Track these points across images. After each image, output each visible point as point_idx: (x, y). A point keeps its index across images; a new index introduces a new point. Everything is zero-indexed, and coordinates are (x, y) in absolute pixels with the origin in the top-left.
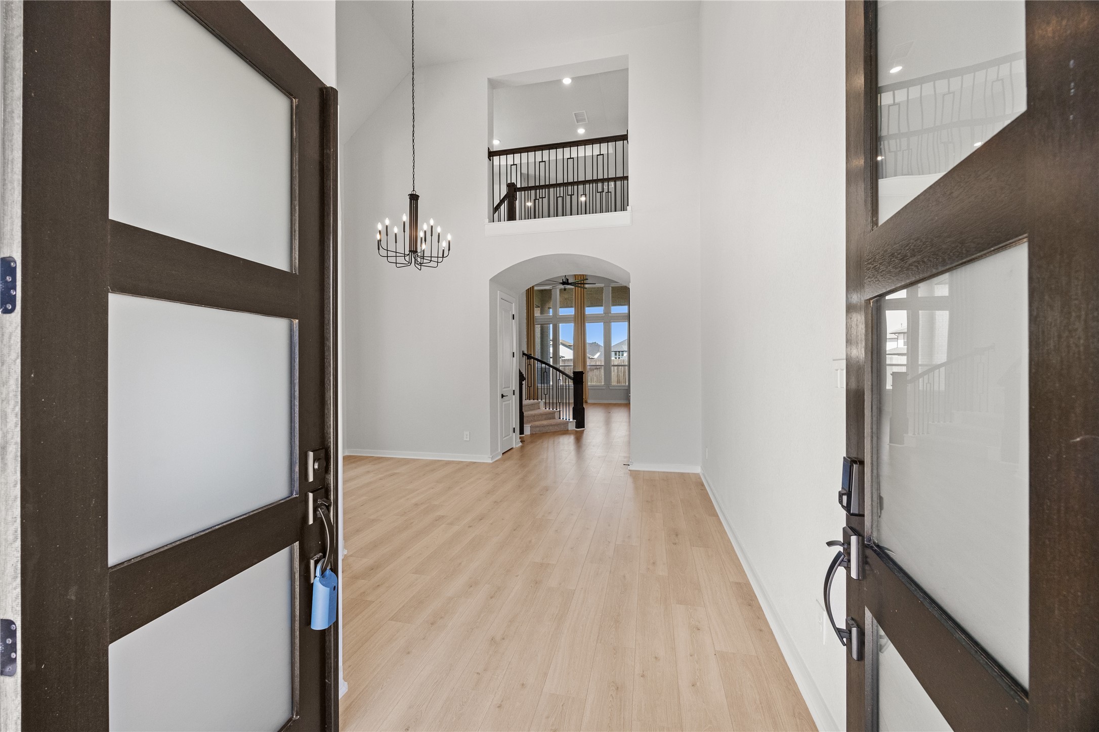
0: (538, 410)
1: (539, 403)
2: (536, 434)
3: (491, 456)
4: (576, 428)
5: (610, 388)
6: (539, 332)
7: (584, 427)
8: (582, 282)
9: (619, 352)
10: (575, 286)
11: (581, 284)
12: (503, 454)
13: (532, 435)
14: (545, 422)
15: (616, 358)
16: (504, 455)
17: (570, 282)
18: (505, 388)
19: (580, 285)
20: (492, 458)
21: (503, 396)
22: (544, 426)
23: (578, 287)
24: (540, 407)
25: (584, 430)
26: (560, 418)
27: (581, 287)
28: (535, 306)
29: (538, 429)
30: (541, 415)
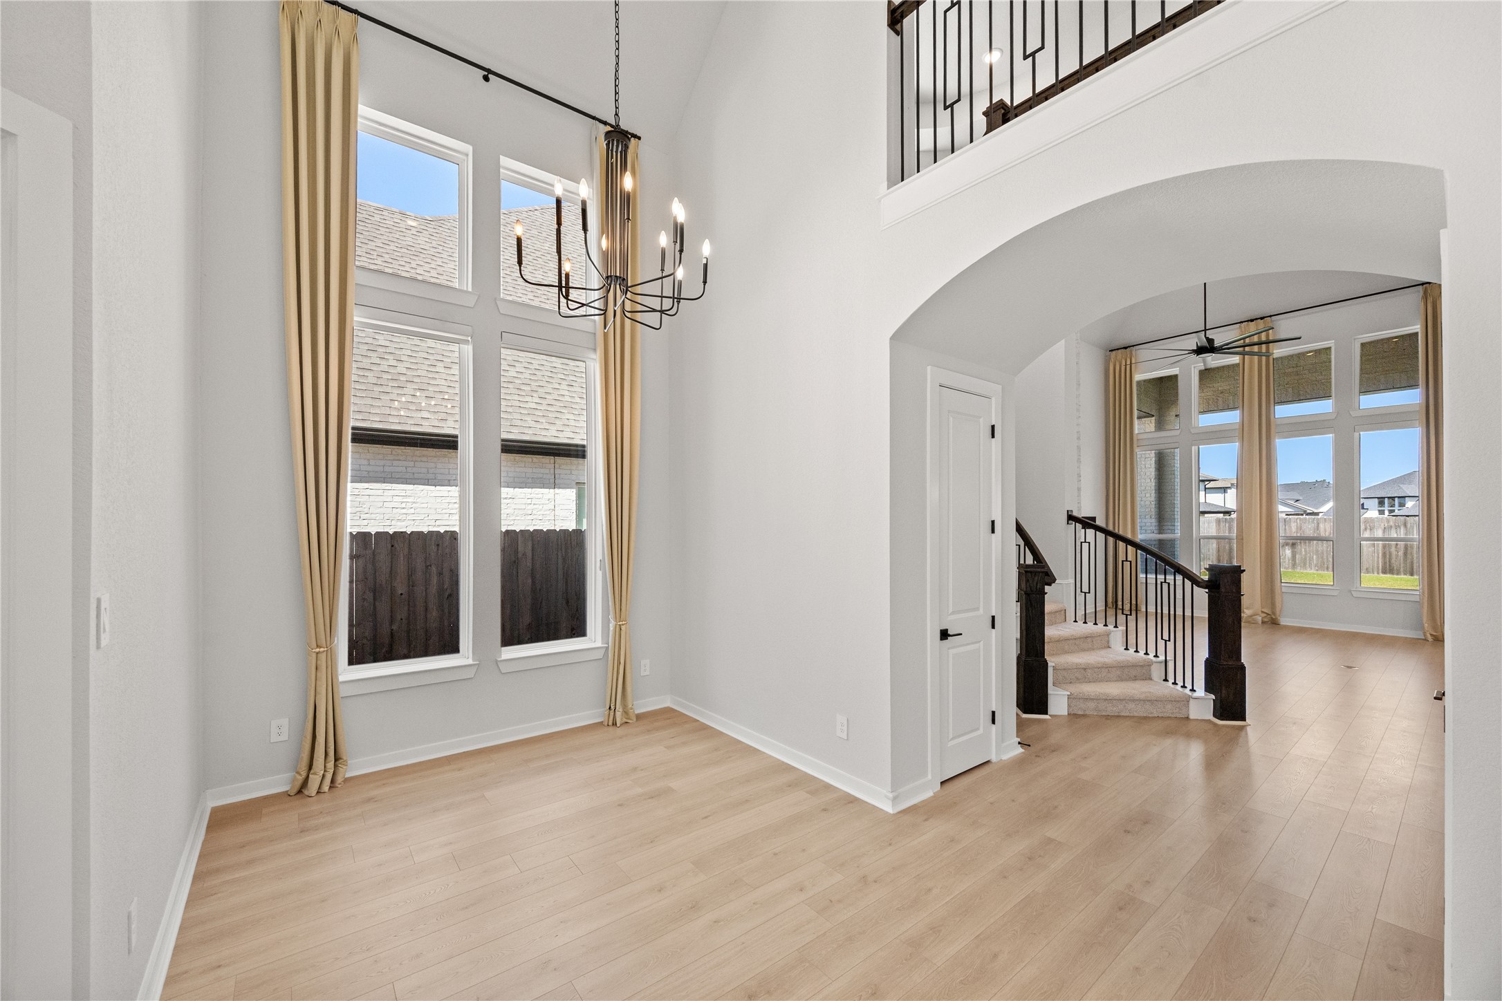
0: (1103, 652)
1: (1108, 634)
2: (1083, 715)
3: (891, 795)
4: (1215, 716)
5: (1355, 594)
6: (1153, 465)
7: (1244, 719)
8: (1264, 338)
9: (1393, 498)
10: (1243, 354)
11: (1260, 343)
12: (942, 783)
13: (1073, 716)
14: (1114, 689)
15: (1382, 512)
16: (951, 787)
17: (1217, 344)
18: (953, 613)
19: (1256, 348)
20: (895, 800)
21: (944, 635)
22: (1109, 700)
23: (1251, 354)
24: (1112, 644)
25: (1242, 728)
26: (1166, 680)
27: (1259, 354)
28: (1136, 413)
29: (1092, 705)
30: (1108, 667)
